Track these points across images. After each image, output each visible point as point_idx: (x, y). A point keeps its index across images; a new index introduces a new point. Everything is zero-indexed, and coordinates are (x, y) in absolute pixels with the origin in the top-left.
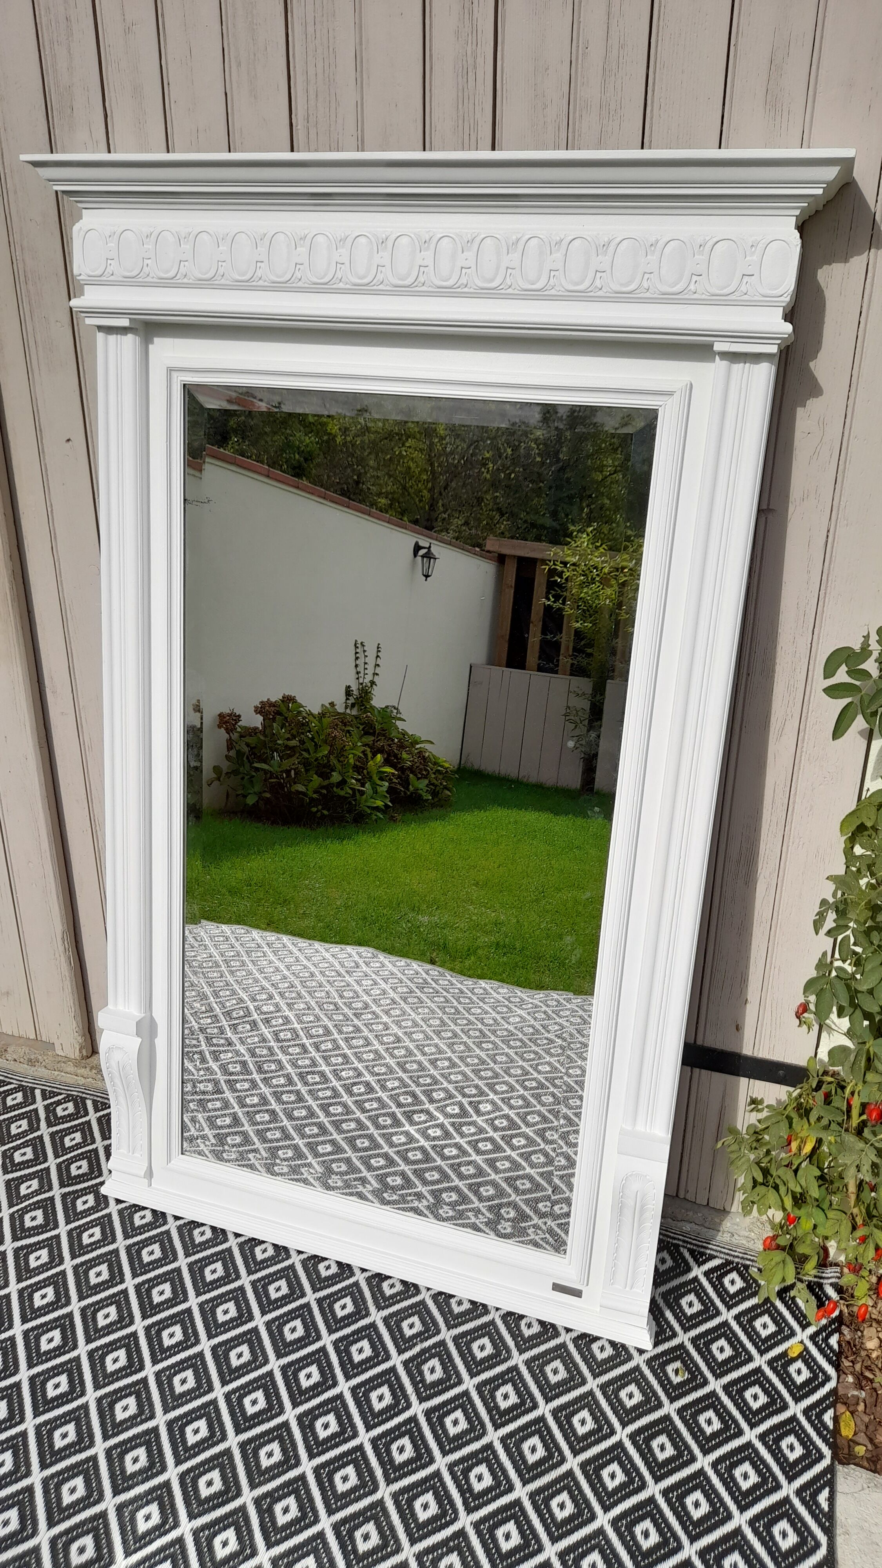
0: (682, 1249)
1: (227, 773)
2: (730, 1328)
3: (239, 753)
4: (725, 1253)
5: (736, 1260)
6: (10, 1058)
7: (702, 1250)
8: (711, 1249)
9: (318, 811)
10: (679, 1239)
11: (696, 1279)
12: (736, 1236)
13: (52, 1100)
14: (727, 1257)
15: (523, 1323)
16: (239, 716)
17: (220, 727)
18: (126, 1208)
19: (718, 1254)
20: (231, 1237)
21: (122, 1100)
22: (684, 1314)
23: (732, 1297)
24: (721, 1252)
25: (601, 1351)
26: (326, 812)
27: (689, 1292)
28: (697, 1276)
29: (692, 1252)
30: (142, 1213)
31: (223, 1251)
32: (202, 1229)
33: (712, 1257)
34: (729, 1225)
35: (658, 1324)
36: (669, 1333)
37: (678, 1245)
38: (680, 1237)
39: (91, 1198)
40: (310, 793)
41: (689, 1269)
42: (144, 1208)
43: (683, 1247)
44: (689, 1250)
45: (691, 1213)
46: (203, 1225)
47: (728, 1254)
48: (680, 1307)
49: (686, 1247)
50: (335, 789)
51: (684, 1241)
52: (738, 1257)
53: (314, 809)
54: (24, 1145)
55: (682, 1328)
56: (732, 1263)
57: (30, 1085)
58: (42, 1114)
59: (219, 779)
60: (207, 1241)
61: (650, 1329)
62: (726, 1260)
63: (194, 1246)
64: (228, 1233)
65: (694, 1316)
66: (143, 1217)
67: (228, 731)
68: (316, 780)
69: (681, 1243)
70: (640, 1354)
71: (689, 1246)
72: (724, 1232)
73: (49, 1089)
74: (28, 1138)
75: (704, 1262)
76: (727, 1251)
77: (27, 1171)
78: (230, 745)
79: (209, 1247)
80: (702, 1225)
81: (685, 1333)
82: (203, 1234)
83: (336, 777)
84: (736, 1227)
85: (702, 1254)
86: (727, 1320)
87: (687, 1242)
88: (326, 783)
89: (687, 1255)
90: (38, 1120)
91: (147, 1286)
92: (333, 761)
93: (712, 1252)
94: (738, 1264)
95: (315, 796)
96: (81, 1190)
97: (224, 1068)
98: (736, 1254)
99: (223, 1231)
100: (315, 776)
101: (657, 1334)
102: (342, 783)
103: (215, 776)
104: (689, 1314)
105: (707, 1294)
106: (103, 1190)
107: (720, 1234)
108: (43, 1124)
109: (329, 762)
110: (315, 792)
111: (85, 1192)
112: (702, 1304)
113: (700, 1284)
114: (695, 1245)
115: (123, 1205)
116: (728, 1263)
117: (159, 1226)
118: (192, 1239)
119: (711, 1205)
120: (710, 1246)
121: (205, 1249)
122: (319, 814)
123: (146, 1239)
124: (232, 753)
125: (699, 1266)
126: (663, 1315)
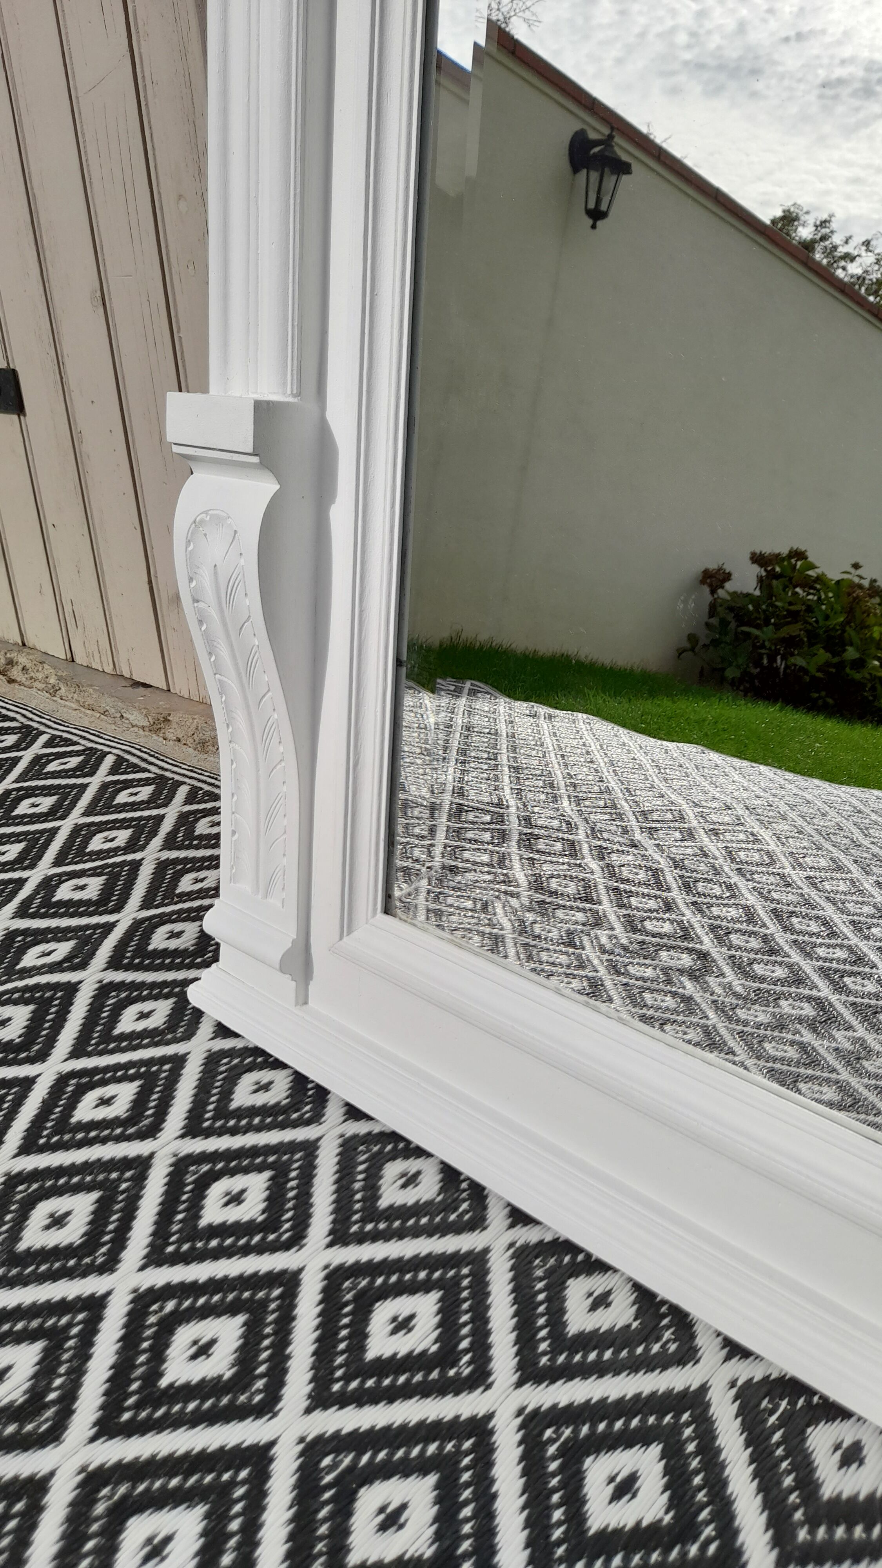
1: (704, 645)
3: (724, 623)
6: (170, 736)
9: (819, 698)
13: (202, 806)
16: (729, 574)
17: (703, 582)
18: (230, 1053)
20: (496, 1216)
21: (241, 722)
26: (830, 701)
30: (265, 1076)
31: (454, 1260)
32: (413, 1165)
39: (161, 1010)
40: (812, 670)
42: (278, 1065)
46: (420, 1152)
50: (848, 670)
53: (816, 695)
54: (95, 872)
57: (177, 777)
58: (166, 827)
59: (693, 649)
60: (417, 1210)
63: (371, 1213)
64: (491, 1202)
66: (265, 1087)
67: (713, 592)
68: (823, 656)
73: (207, 788)
74: (110, 861)
77: (65, 922)
78: (713, 610)
79: (416, 1233)
82: (411, 1180)
83: (851, 653)
88: (836, 660)
90: (154, 833)
91: (170, 1306)
92: (850, 632)
95: (819, 674)
96: (154, 985)
97: (611, 871)
99: (478, 1193)
100: (822, 651)
102: (860, 664)
103: (687, 645)
106: (195, 995)
108: (157, 842)
109: (844, 631)
110: (819, 670)
111: (157, 991)
115: (227, 1044)
117: (295, 1125)
118: (372, 1189)
121: (400, 1235)
122: (820, 702)
123: (241, 1153)
124: (714, 621)
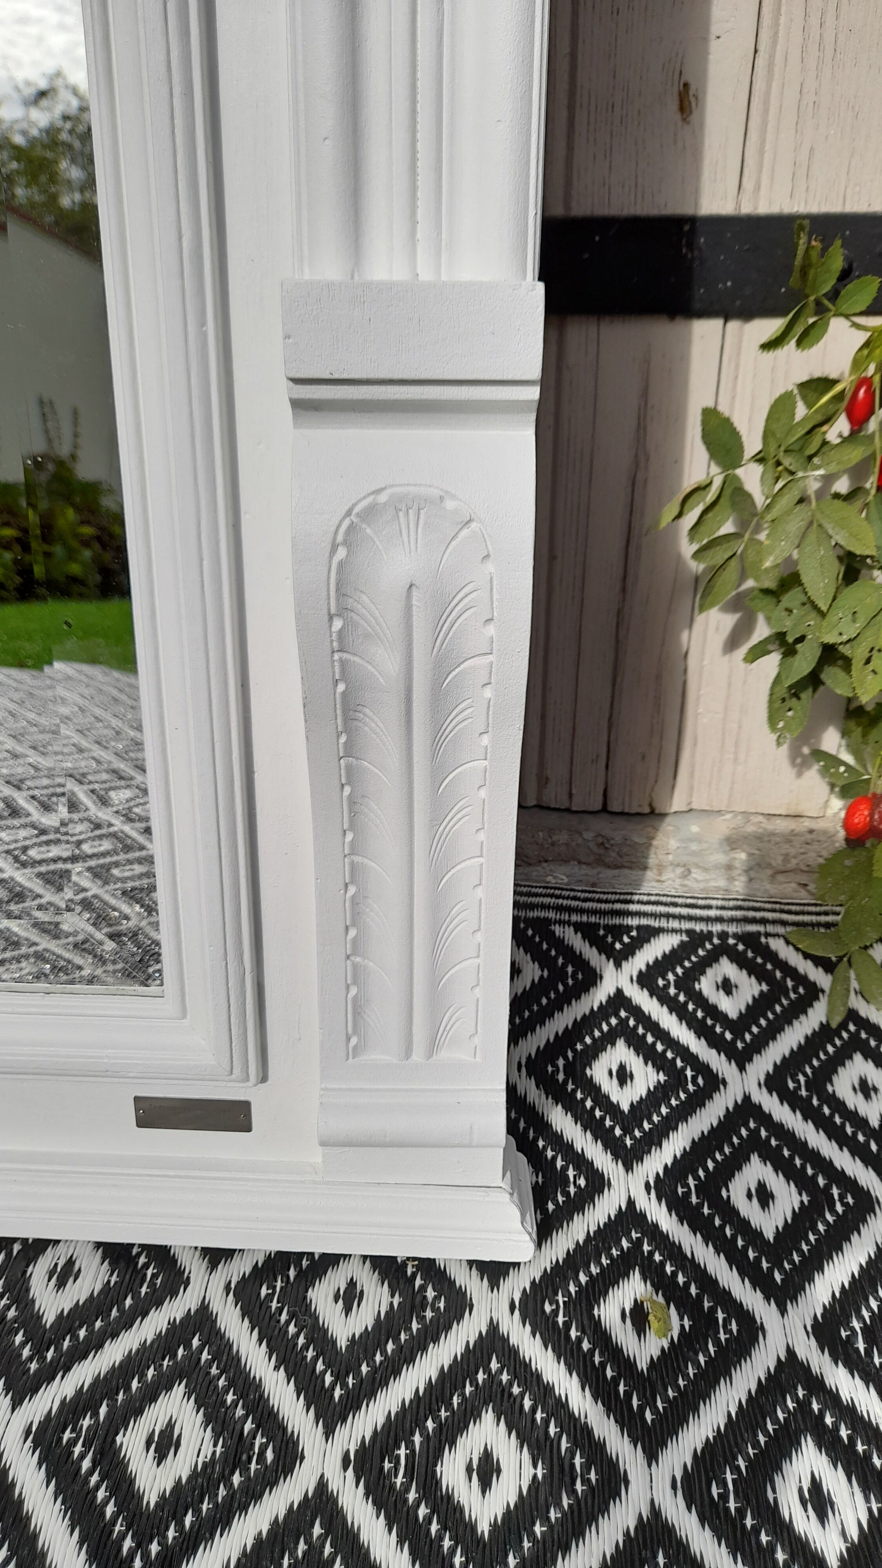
0: (558, 930)
2: (766, 1119)
4: (680, 917)
5: (717, 928)
7: (617, 921)
8: (639, 914)
10: (543, 907)
11: (619, 999)
12: (696, 874)
14: (687, 925)
15: (38, 1272)
19: (663, 923)
22: (612, 1109)
23: (739, 1026)
24: (668, 916)
25: (348, 1310)
27: (609, 1039)
28: (619, 992)
29: (588, 932)
33: (647, 934)
34: (673, 844)
35: (536, 1160)
36: (577, 1181)
37: (548, 921)
38: (546, 900)
41: (592, 978)
43: (560, 922)
44: (578, 927)
45: (562, 837)
47: (690, 918)
48: (593, 1090)
49: (569, 923)
51: (560, 909)
52: (719, 920)
55: (616, 1156)
56: (709, 936)
61: (515, 1186)
62: (689, 932)
65: (641, 1109)
69: (551, 915)
70: (494, 1284)
71: (574, 918)
72: (661, 868)
75: (629, 952)
76: (685, 911)
80: (600, 862)
81: (628, 1168)
84: (694, 847)
85: (618, 931)
86: (747, 1098)
87: (570, 910)
89: (576, 941)
93: (644, 921)
94: (723, 936)
98: (712, 913)
101: (540, 1195)
104: (625, 1107)
105: (663, 1035)
107: (650, 874)
112: (658, 1068)
113: (637, 1012)
114: (595, 912)
116: (696, 940)
119: (614, 806)
120: (633, 907)
125: (618, 965)
126: (543, 1127)
